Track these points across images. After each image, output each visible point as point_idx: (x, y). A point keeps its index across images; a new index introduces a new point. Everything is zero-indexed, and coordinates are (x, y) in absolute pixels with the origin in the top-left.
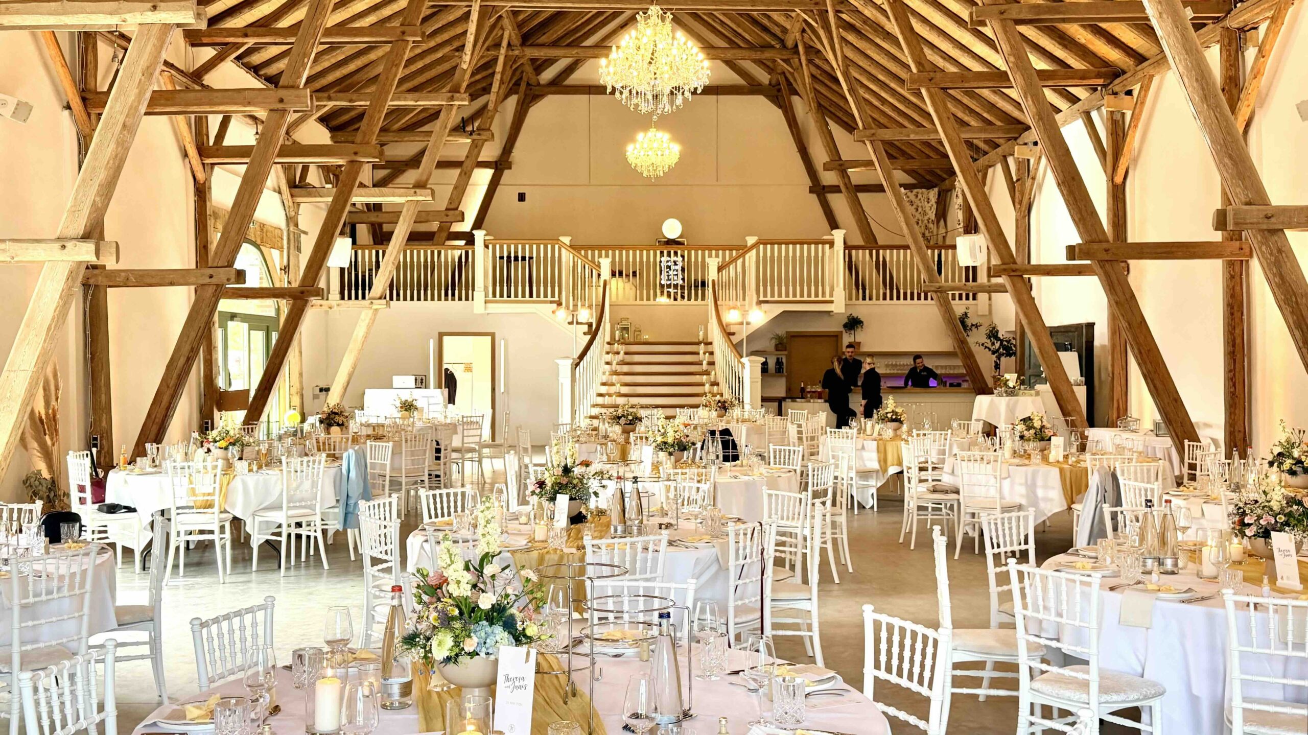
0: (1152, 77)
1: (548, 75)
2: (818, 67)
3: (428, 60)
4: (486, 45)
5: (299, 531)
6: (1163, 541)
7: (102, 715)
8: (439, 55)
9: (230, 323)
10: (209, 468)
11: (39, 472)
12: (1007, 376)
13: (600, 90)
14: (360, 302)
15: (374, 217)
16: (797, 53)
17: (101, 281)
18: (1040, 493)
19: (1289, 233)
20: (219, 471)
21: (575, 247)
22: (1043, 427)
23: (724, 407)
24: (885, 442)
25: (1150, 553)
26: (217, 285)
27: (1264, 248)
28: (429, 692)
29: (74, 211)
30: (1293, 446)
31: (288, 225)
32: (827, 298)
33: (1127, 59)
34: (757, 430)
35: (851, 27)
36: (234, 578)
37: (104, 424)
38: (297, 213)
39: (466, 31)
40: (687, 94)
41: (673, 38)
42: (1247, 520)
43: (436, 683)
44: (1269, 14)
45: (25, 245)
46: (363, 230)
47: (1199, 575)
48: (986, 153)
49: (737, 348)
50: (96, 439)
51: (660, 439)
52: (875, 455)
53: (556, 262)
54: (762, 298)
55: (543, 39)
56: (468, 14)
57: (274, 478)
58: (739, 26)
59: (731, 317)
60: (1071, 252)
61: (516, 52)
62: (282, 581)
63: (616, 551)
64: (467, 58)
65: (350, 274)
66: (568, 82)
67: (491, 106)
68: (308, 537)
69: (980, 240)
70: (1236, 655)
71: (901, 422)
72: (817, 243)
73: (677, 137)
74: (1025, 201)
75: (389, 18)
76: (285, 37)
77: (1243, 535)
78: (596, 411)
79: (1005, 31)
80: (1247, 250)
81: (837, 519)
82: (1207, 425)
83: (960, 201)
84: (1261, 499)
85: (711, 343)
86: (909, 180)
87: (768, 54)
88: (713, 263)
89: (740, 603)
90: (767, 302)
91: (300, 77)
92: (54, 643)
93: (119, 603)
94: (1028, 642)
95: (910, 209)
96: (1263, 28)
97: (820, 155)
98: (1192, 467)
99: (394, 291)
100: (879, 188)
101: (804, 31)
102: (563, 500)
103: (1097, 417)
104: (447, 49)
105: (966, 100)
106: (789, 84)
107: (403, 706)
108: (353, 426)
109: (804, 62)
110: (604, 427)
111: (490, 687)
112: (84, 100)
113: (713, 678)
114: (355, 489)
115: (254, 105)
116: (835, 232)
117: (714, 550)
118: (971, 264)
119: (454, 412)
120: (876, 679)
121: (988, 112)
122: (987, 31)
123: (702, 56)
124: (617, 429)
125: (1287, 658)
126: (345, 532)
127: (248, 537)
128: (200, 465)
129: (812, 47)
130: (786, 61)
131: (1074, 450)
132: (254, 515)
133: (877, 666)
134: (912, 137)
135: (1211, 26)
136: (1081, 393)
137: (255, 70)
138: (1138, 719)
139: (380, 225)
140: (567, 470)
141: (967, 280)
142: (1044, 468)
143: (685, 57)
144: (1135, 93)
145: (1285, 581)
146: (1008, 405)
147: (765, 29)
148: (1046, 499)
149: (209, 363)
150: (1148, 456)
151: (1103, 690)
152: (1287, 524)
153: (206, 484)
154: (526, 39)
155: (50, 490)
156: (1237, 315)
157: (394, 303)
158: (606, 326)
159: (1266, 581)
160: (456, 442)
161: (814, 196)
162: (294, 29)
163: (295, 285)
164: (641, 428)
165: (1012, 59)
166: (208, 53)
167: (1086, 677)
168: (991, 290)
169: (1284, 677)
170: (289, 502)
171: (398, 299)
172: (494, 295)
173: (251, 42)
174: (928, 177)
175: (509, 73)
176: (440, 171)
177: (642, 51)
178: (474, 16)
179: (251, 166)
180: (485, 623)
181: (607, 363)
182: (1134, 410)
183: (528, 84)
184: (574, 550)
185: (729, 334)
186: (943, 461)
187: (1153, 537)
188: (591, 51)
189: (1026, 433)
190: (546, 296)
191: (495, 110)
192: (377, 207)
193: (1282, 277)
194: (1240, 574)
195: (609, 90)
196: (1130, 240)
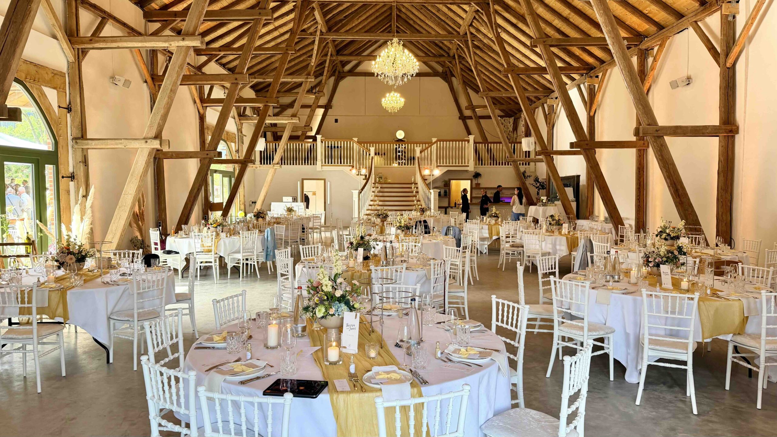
0: (607, 70)
1: (348, 68)
2: (463, 65)
3: (296, 61)
4: (322, 54)
5: (247, 262)
6: (614, 268)
7: (177, 339)
8: (301, 59)
9: (214, 174)
10: (210, 236)
11: (137, 236)
12: (542, 198)
13: (372, 74)
14: (269, 165)
15: (274, 129)
16: (455, 58)
17: (161, 156)
18: (558, 247)
19: (665, 137)
20: (214, 237)
21: (359, 142)
22: (559, 219)
23: (423, 211)
24: (492, 226)
25: (609, 273)
26: (210, 158)
27: (655, 144)
28: (313, 330)
29: (151, 126)
30: (666, 228)
31: (238, 132)
32: (466, 165)
33: (597, 62)
34: (437, 221)
35: (478, 47)
36: (221, 281)
37: (163, 216)
38: (242, 127)
39: (313, 49)
40: (409, 77)
41: (403, 52)
42: (650, 260)
43: (316, 326)
44: (659, 43)
45: (130, 141)
46: (269, 134)
47: (629, 283)
48: (535, 102)
49: (428, 186)
50: (160, 223)
51: (398, 224)
52: (487, 231)
53: (351, 149)
54: (438, 165)
55: (345, 53)
56: (314, 41)
57: (237, 240)
58: (430, 47)
59: (426, 172)
60: (572, 145)
61: (334, 58)
62: (241, 282)
63: (384, 272)
64: (313, 60)
65: (264, 153)
66: (357, 71)
67: (323, 81)
68: (251, 264)
69: (532, 139)
70: (646, 316)
71: (498, 217)
72: (462, 141)
73: (403, 95)
74: (551, 124)
75: (280, 43)
76: (237, 51)
77: (648, 266)
78: (368, 212)
79: (546, 50)
80: (646, 145)
81: (473, 258)
82: (627, 219)
83: (523, 123)
84: (656, 251)
85: (417, 184)
86: (502, 114)
87: (442, 59)
88: (418, 150)
89: (435, 293)
90: (441, 166)
91: (244, 69)
92: (151, 309)
93: (176, 292)
94: (558, 310)
95: (502, 127)
96: (656, 49)
97: (464, 103)
98: (622, 236)
99: (283, 161)
100: (489, 117)
101: (458, 49)
102: (361, 250)
103: (581, 215)
104: (304, 57)
105: (527, 79)
106: (451, 72)
107: (303, 336)
108: (268, 219)
109: (457, 63)
110: (373, 219)
111: (340, 329)
112: (153, 79)
113: (430, 325)
114: (271, 246)
115: (225, 81)
116: (470, 136)
117: (424, 271)
118: (527, 150)
119: (310, 212)
120: (497, 325)
121: (536, 85)
122: (538, 50)
123: (415, 60)
124: (379, 220)
125: (667, 318)
126: (266, 263)
127: (226, 264)
128: (206, 234)
129: (461, 56)
130: (450, 62)
131: (572, 229)
132: (228, 255)
133: (497, 320)
134: (504, 95)
135: (633, 48)
136: (574, 205)
137: (224, 65)
138: (603, 342)
139: (276, 133)
140: (362, 238)
141: (526, 157)
142: (559, 237)
143: (408, 60)
144: (600, 77)
145: (666, 285)
146: (543, 209)
147: (441, 48)
148: (560, 250)
149: (206, 191)
150: (603, 232)
151: (590, 330)
152: (667, 261)
153: (208, 243)
154: (339, 52)
155: (142, 244)
156: (641, 172)
157: (283, 166)
158: (373, 176)
159: (658, 285)
160: (311, 225)
161: (461, 121)
162: (241, 48)
163: (242, 158)
164: (389, 219)
165: (548, 62)
166: (204, 58)
167: (582, 325)
168: (536, 161)
169: (666, 325)
170: (243, 250)
171: (285, 164)
172: (325, 163)
173: (222, 53)
174: (510, 113)
175: (331, 67)
176: (302, 109)
177: (390, 58)
178: (317, 42)
179: (223, 107)
180: (337, 302)
181: (373, 192)
182: (596, 213)
183: (339, 72)
184: (366, 271)
185: (424, 180)
186: (516, 234)
187: (610, 267)
188: (366, 58)
189: (552, 222)
190: (347, 163)
191: (325, 83)
192: (275, 125)
193: (662, 156)
194: (647, 282)
195: (376, 75)
196: (596, 140)
